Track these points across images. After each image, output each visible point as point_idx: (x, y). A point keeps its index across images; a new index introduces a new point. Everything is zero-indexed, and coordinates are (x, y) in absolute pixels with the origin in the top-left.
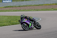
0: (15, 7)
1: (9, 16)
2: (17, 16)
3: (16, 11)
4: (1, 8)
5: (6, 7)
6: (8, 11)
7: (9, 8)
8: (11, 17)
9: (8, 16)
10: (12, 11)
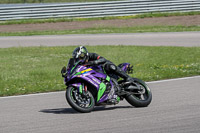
0: (177, 15)
1: (155, 48)
2: (181, 48)
3: (179, 29)
4: (127, 19)
5: (145, 16)
6: (152, 29)
7: (154, 19)
8: (160, 49)
9: (149, 47)
10: (163, 31)
